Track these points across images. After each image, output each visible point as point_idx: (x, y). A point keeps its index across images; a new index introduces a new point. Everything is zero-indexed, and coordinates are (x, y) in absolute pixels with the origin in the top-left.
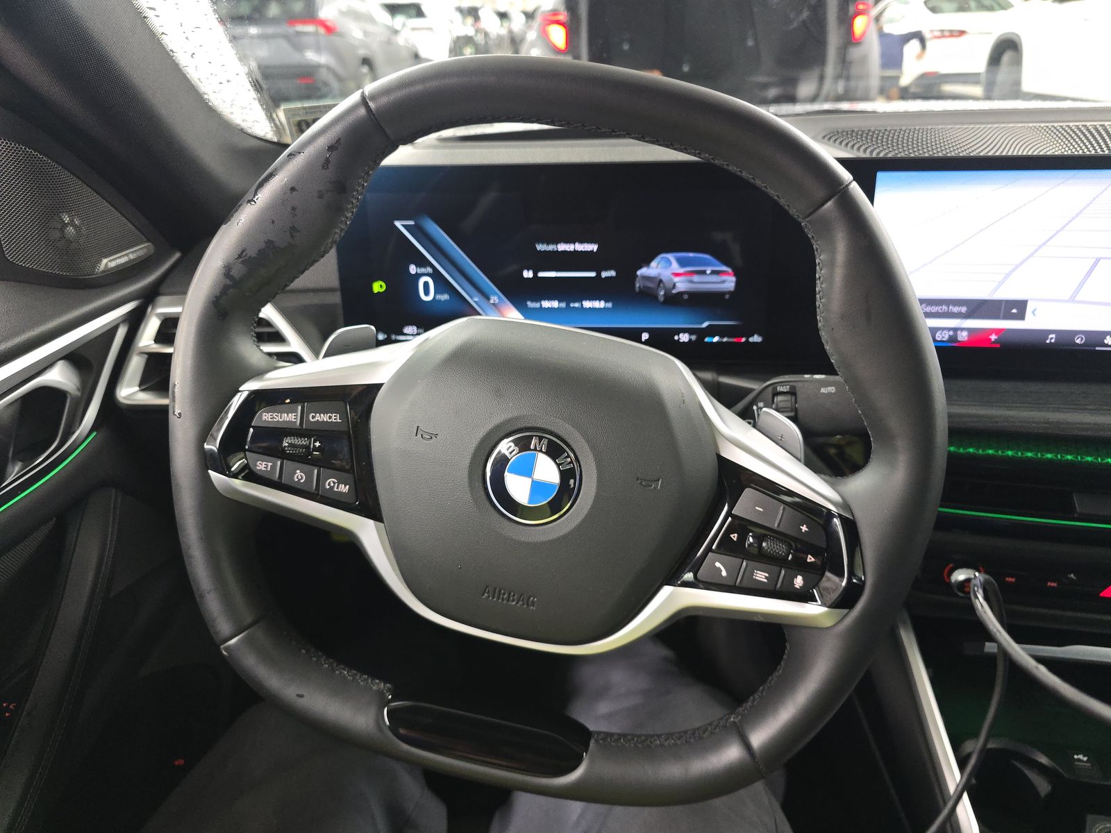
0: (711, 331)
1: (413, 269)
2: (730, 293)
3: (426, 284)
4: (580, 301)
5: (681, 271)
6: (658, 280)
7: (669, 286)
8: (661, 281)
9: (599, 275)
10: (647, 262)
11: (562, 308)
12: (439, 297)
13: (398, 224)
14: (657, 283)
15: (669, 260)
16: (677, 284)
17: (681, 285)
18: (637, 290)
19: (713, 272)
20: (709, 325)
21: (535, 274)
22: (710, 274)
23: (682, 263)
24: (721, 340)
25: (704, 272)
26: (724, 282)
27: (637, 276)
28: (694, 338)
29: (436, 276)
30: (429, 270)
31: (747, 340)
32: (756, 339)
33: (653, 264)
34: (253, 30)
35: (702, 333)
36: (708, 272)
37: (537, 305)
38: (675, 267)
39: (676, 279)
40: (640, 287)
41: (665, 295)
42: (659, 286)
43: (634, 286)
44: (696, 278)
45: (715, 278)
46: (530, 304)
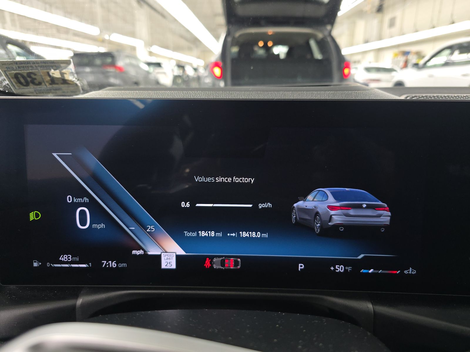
0: (367, 263)
1: (69, 199)
2: (385, 226)
3: (82, 213)
4: (237, 231)
5: (338, 204)
6: (315, 212)
7: (325, 218)
8: (317, 213)
9: (256, 206)
10: (304, 197)
11: (219, 238)
12: (94, 226)
13: (55, 155)
14: (314, 216)
15: (325, 193)
16: (333, 216)
17: (338, 218)
18: (294, 221)
19: (369, 207)
20: (365, 257)
21: (193, 205)
22: (366, 208)
23: (337, 197)
24: (376, 271)
25: (360, 207)
26: (379, 216)
27: (294, 207)
28: (349, 269)
29: (93, 205)
30: (86, 200)
31: (402, 272)
32: (411, 271)
33: (310, 197)
34: (88, 69)
35: (357, 265)
36: (364, 206)
37: (195, 234)
38: (331, 201)
39: (332, 212)
40: (296, 218)
41: (321, 227)
42: (315, 218)
43: (291, 218)
44: (352, 212)
45: (370, 212)
46: (187, 234)
